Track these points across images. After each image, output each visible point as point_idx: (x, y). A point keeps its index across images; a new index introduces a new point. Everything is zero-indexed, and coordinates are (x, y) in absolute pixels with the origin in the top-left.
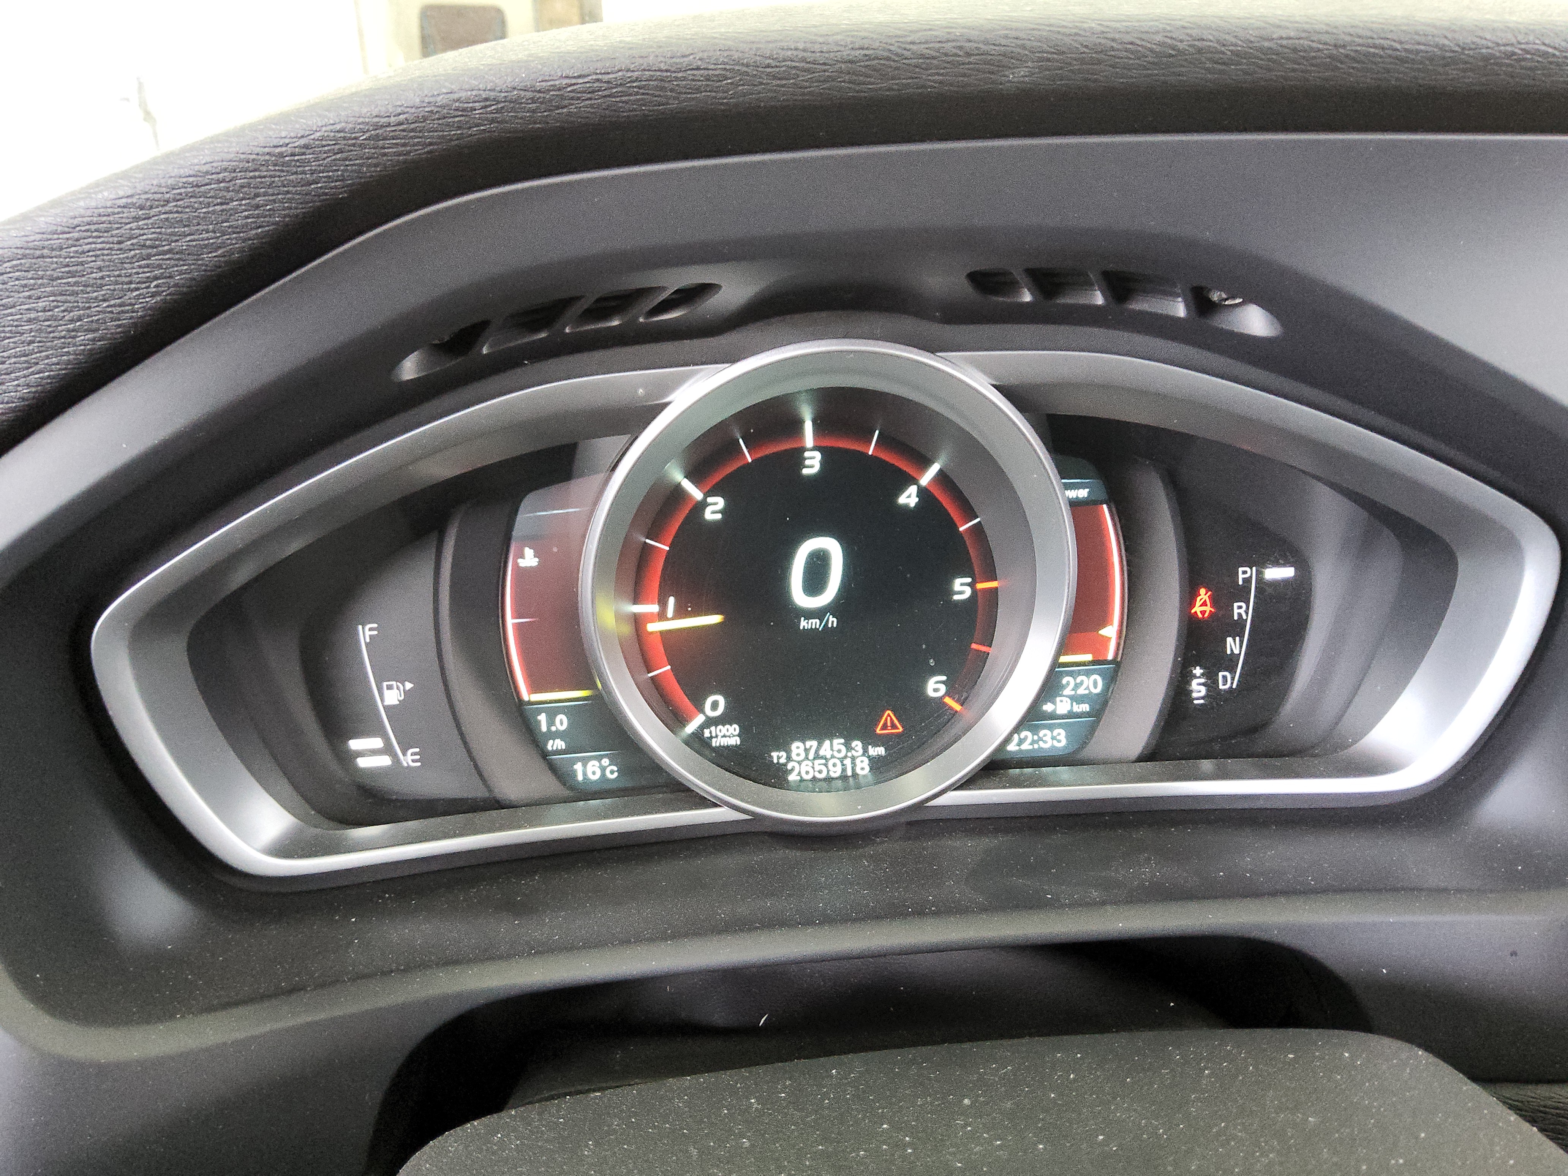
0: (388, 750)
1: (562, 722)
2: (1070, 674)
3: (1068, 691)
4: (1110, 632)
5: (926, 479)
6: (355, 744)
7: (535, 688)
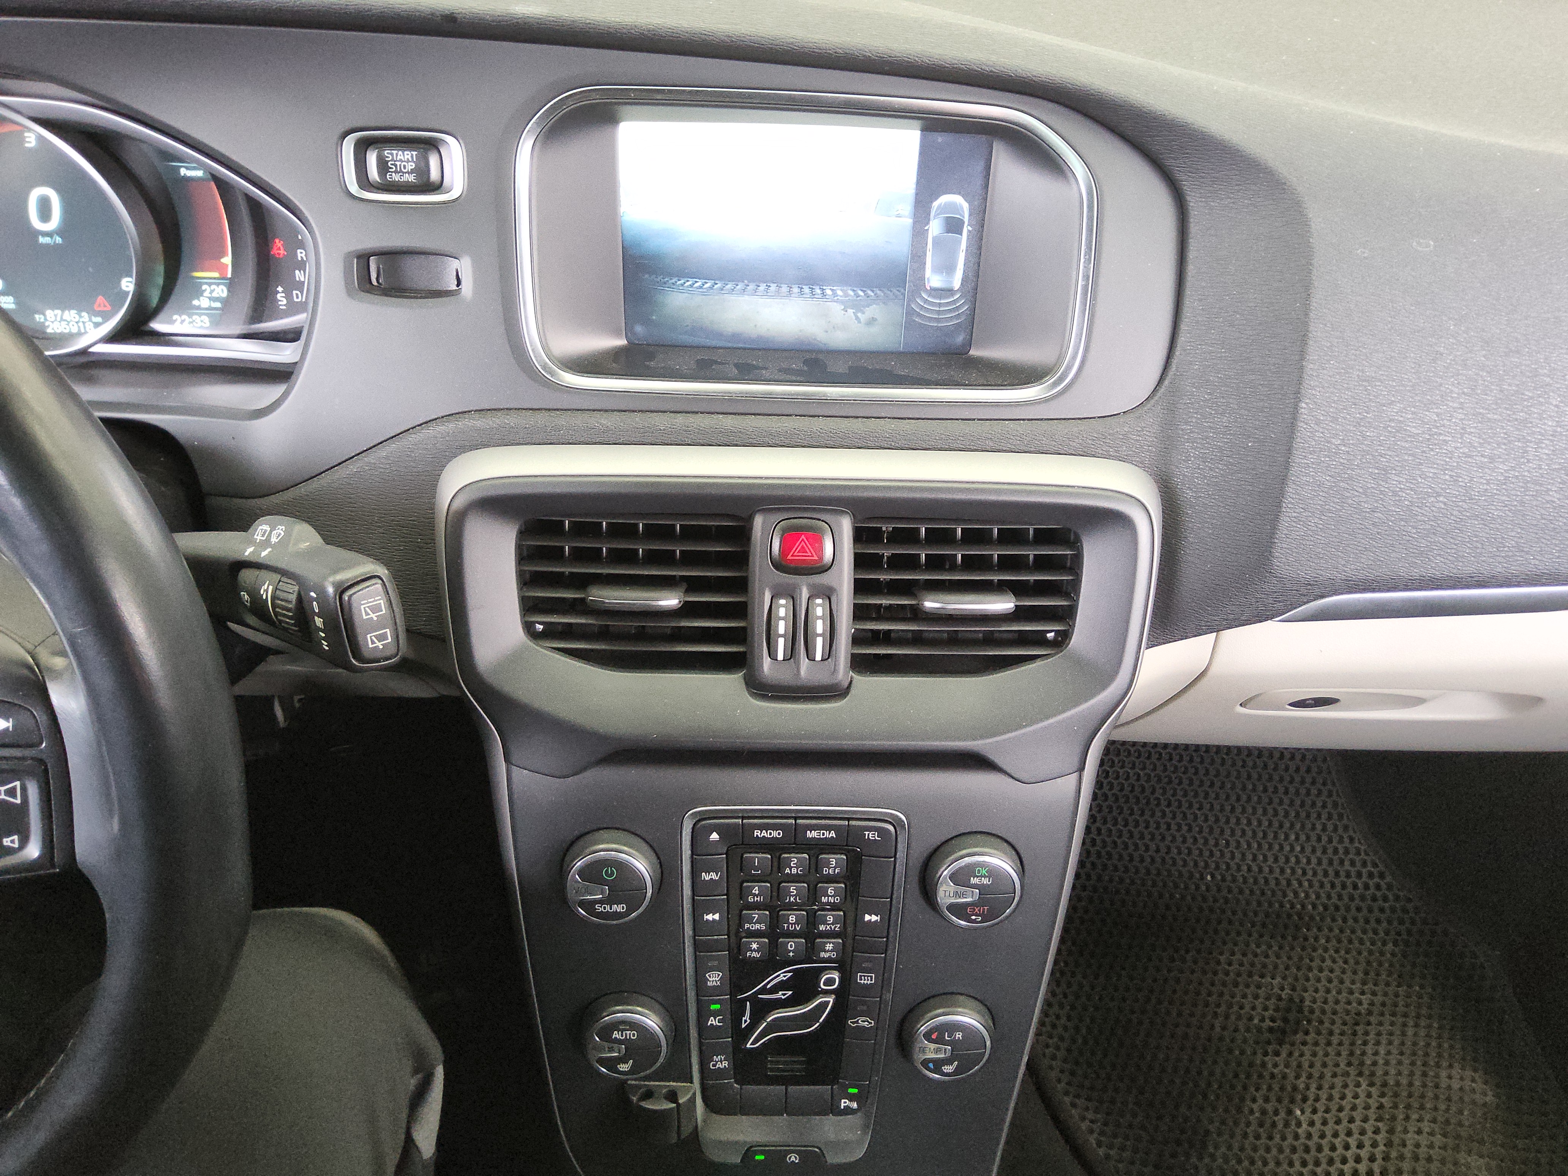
2: (210, 284)
3: (206, 294)
4: (227, 260)
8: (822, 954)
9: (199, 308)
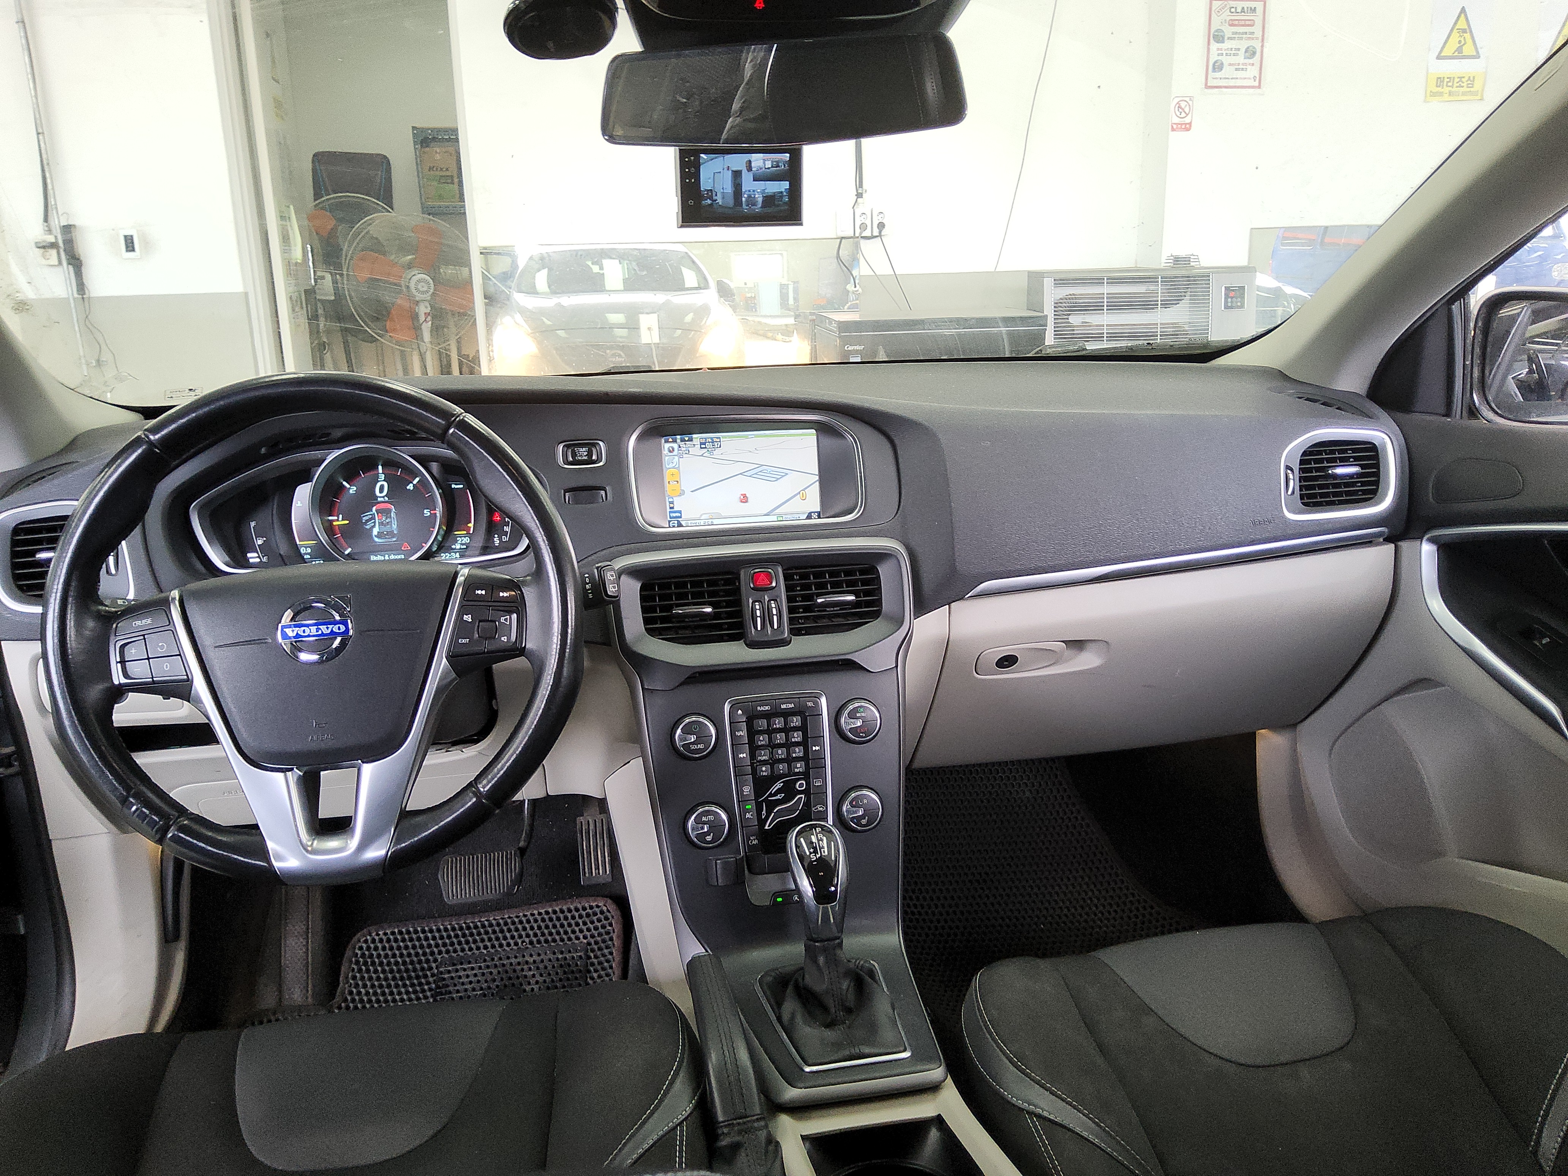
0: (259, 557)
1: (309, 550)
2: (460, 537)
3: (459, 542)
4: (471, 525)
5: (415, 482)
6: (249, 555)
7: (300, 541)
8: (796, 770)
9: (455, 549)
